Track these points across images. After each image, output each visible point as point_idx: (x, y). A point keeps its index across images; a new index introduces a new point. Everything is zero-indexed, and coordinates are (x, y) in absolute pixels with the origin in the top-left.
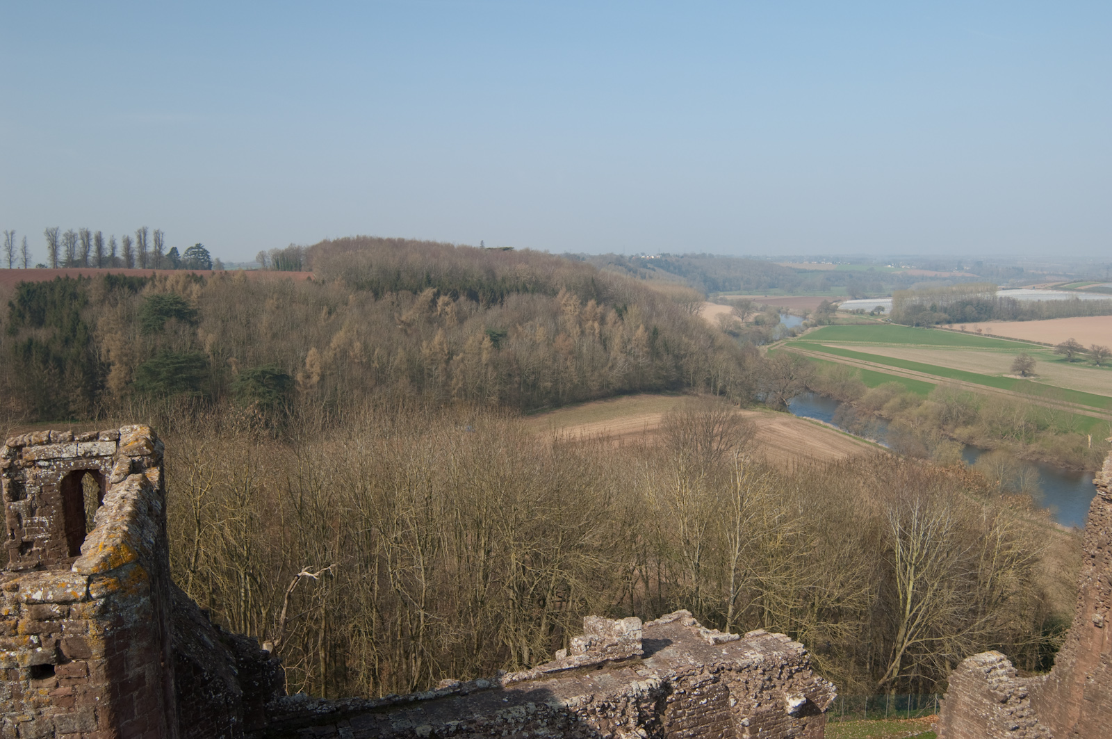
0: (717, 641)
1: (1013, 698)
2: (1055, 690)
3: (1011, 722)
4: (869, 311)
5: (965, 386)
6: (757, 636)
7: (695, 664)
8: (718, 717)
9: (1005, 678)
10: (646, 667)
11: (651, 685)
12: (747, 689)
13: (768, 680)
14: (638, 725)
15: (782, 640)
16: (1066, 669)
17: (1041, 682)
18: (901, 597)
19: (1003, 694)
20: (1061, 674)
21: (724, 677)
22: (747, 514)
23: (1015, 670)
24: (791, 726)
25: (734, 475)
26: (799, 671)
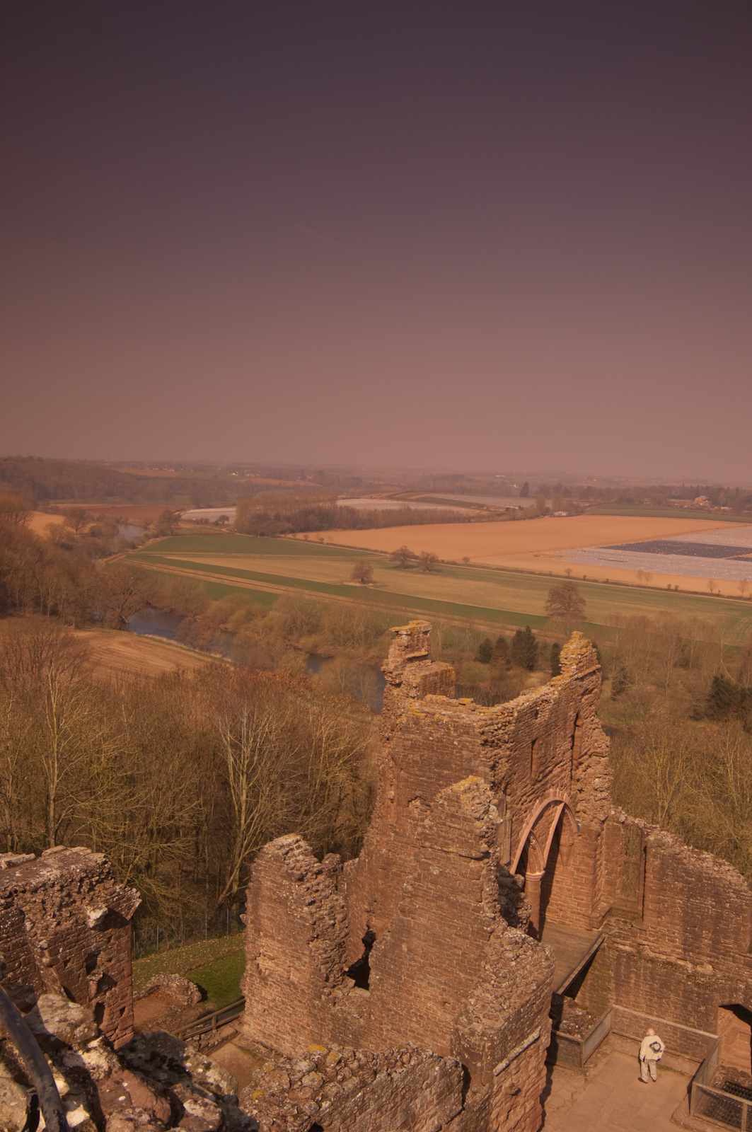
0: (10, 865)
1: (310, 874)
2: (365, 871)
3: (308, 897)
4: (213, 520)
5: (308, 595)
6: (56, 853)
8: (14, 945)
9: (301, 857)
12: (44, 909)
13: (66, 896)
15: (81, 853)
16: (372, 848)
17: (354, 864)
18: (236, 809)
19: (299, 872)
20: (369, 854)
21: (18, 901)
22: (65, 736)
23: (310, 848)
24: (95, 941)
25: (49, 696)
26: (100, 882)
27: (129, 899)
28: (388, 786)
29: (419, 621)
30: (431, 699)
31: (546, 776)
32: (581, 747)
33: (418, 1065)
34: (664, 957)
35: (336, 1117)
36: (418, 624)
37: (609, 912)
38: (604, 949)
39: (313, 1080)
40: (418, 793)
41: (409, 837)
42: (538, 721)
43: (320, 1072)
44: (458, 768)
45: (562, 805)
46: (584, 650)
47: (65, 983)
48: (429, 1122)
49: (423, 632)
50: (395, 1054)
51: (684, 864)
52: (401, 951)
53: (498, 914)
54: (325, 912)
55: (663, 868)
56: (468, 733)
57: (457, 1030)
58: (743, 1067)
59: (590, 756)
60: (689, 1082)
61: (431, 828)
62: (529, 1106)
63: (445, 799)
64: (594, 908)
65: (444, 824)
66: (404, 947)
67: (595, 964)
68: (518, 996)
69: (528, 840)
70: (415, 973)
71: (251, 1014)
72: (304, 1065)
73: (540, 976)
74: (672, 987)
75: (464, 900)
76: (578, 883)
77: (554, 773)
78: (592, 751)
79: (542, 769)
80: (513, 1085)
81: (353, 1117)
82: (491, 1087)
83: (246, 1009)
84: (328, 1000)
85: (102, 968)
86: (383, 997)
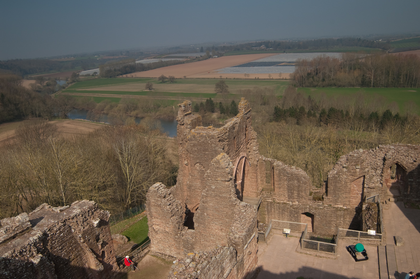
0: (61, 211)
1: (167, 195)
2: (179, 189)
3: (168, 203)
4: (91, 74)
5: (132, 96)
6: (76, 203)
7: (55, 222)
8: (69, 238)
9: (163, 190)
10: (35, 230)
11: (39, 236)
12: (78, 224)
13: (84, 218)
14: (38, 253)
15: (86, 202)
16: (180, 182)
17: (174, 188)
18: (125, 175)
19: (164, 195)
20: (180, 184)
21: (67, 223)
22: (61, 161)
23: (166, 186)
24: (97, 231)
25: (52, 147)
26: (95, 211)
27: (106, 215)
28: (183, 160)
29: (187, 101)
30: (198, 128)
31: (239, 149)
32: (248, 137)
33: (223, 252)
34: (282, 201)
35: (202, 275)
36: (186, 102)
37: (263, 190)
38: (262, 202)
39: (193, 265)
40: (198, 161)
42: (235, 130)
43: (194, 261)
44: (211, 151)
45: (245, 157)
46: (246, 104)
47: (90, 247)
48: (228, 269)
49: (189, 105)
50: (216, 250)
51: (286, 171)
52: (204, 215)
53: (237, 198)
54: (175, 207)
55: (280, 173)
56: (213, 138)
57: (230, 238)
58: (310, 231)
59: (251, 140)
60: (299, 239)
61: (210, 173)
62: (254, 257)
63: (214, 163)
64: (258, 190)
65: (215, 171)
66: (205, 214)
67: (260, 207)
68: (248, 223)
69: (236, 171)
70: (210, 222)
71: (153, 244)
72: (188, 261)
73: (253, 216)
74: (286, 210)
75: (225, 195)
76: (253, 182)
77: (241, 147)
78: (251, 138)
79: (238, 146)
80: (249, 252)
81: (207, 273)
82: (243, 254)
83: (151, 243)
84: (180, 235)
85: (102, 239)
86: (200, 231)
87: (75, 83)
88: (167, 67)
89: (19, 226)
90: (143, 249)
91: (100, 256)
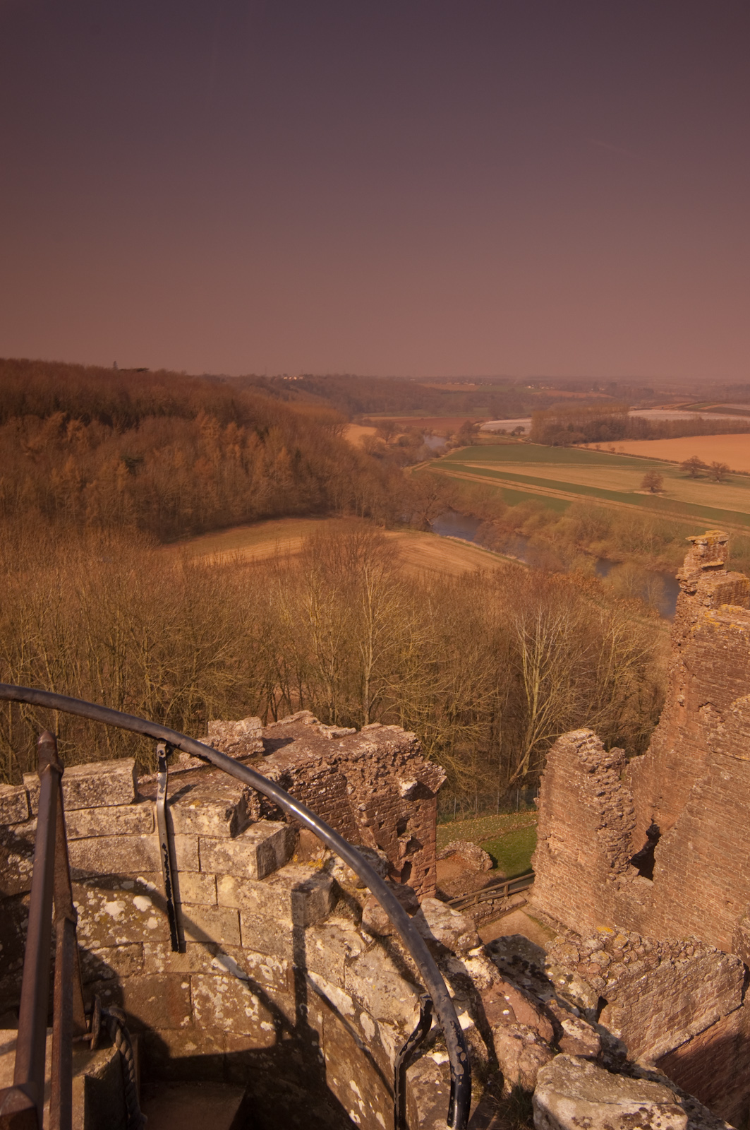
0: (335, 736)
1: (601, 767)
2: (650, 767)
3: (599, 788)
4: (510, 431)
5: (599, 502)
6: (373, 729)
7: (314, 757)
8: (337, 805)
9: (593, 751)
10: (267, 763)
12: (363, 777)
13: (382, 768)
14: (260, 816)
15: (395, 731)
16: (659, 747)
17: (640, 760)
18: (529, 699)
19: (591, 765)
20: (655, 752)
21: (341, 768)
22: (379, 626)
23: (602, 744)
24: (405, 809)
25: (365, 589)
26: (411, 758)
27: (436, 775)
28: (678, 690)
29: (716, 531)
30: (727, 609)
33: (701, 958)
35: (621, 994)
36: (714, 534)
39: (601, 958)
40: (709, 699)
41: (698, 741)
43: (608, 951)
47: (380, 842)
48: (708, 1012)
49: (720, 543)
50: (679, 945)
52: (687, 848)
54: (614, 804)
57: (740, 930)
61: (724, 735)
63: (740, 708)
65: (738, 733)
66: (690, 845)
70: (700, 871)
71: (540, 887)
72: (593, 944)
81: (636, 996)
83: (535, 882)
84: (612, 885)
85: (411, 832)
86: (666, 888)
87: (465, 447)
88: (712, 437)
89: (238, 744)
90: (511, 891)
91: (397, 871)
